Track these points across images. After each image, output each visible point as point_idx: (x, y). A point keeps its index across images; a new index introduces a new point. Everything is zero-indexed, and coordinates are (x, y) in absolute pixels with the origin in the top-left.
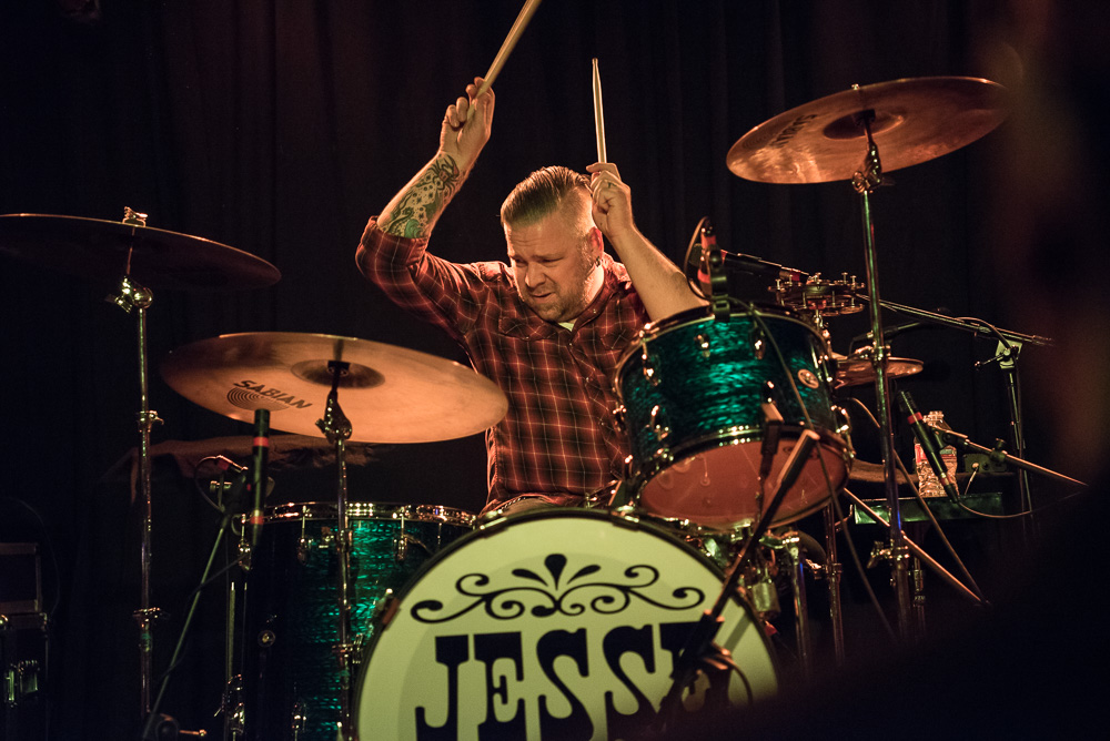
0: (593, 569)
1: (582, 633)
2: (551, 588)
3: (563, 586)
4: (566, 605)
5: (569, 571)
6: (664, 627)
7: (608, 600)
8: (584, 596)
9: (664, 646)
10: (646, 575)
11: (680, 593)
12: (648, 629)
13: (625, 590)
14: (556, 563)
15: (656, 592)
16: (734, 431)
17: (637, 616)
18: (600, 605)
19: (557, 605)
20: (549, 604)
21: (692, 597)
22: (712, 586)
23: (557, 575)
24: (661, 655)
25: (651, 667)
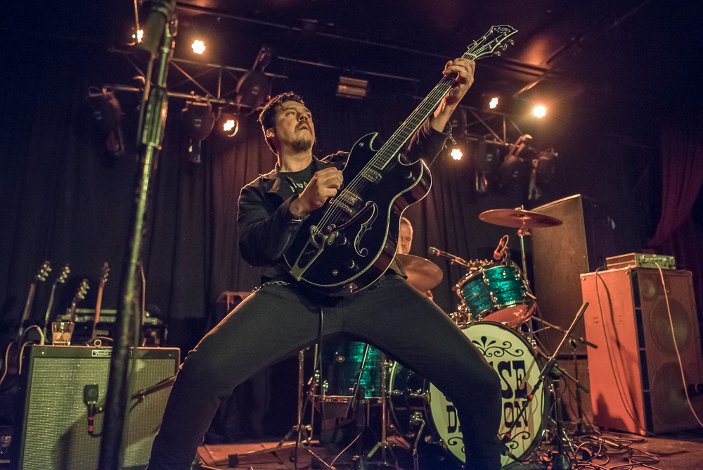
0: (493, 342)
2: (483, 348)
3: (486, 347)
4: (487, 354)
5: (487, 342)
6: (514, 362)
7: (498, 352)
8: (492, 351)
9: (514, 368)
10: (508, 345)
11: (517, 351)
12: (509, 362)
13: (503, 349)
14: (484, 339)
15: (512, 351)
16: (511, 303)
17: (507, 358)
18: (496, 353)
21: (520, 353)
22: (525, 349)
23: (484, 343)
24: (513, 371)
25: (510, 375)
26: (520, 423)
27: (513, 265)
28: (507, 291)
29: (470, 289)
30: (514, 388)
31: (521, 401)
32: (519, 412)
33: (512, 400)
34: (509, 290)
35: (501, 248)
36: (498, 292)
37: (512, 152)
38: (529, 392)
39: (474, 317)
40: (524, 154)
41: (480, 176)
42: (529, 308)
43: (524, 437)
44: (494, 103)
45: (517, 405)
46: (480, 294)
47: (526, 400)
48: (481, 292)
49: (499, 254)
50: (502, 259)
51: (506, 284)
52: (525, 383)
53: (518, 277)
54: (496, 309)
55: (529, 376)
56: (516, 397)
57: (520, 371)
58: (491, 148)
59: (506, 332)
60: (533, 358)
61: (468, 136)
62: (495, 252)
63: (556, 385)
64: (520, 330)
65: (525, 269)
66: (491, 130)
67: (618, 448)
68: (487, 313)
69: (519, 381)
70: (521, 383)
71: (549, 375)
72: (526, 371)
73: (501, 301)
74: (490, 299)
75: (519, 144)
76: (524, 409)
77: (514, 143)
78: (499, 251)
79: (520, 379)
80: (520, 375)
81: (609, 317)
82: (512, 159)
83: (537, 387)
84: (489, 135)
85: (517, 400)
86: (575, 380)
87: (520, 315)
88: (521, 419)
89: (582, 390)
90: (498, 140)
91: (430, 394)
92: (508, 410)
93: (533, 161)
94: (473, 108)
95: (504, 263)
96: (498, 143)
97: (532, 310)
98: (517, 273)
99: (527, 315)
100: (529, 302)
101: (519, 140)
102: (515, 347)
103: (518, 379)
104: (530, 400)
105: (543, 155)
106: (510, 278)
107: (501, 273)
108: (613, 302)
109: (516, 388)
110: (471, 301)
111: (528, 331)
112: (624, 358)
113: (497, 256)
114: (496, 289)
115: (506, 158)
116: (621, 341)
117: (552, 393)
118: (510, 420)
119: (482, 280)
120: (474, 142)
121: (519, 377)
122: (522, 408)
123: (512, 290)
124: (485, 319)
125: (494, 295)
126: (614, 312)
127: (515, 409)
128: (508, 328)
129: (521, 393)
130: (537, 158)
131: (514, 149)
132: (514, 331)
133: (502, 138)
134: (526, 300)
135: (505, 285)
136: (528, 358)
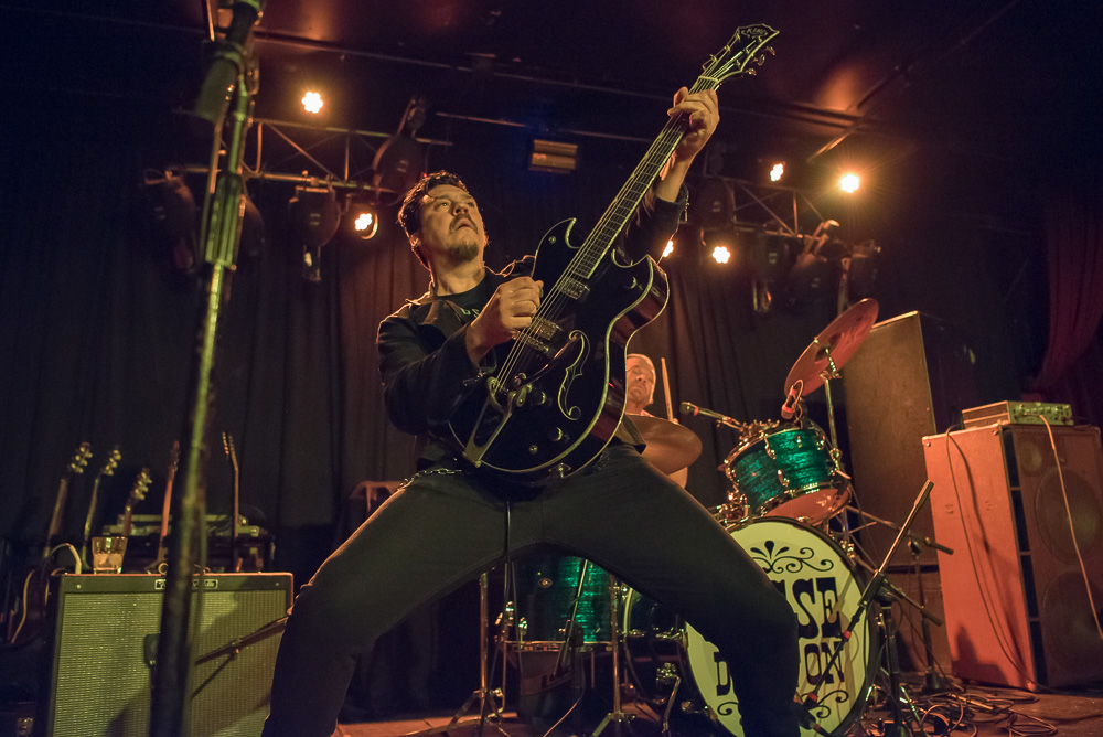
0: (785, 549)
1: (783, 582)
2: (768, 559)
3: (774, 558)
4: (775, 568)
5: (776, 549)
6: (818, 580)
7: (793, 565)
8: (783, 563)
9: (819, 590)
10: (809, 553)
11: (823, 563)
12: (811, 580)
13: (801, 560)
14: (770, 545)
15: (815, 562)
16: (811, 486)
17: (807, 574)
18: (790, 568)
19: (772, 567)
20: (768, 567)
21: (828, 565)
22: (836, 559)
23: (770, 551)
24: (818, 595)
25: (813, 601)
26: (832, 676)
27: (813, 427)
28: (804, 468)
29: (745, 467)
30: (820, 622)
31: (831, 641)
32: (829, 659)
33: (817, 641)
34: (808, 467)
35: (792, 400)
36: (790, 471)
37: (808, 248)
38: (844, 627)
39: (754, 511)
40: (828, 250)
41: (759, 287)
42: (840, 493)
43: (838, 700)
44: (777, 172)
45: (825, 648)
46: (763, 473)
47: (839, 640)
48: (763, 470)
49: (789, 410)
50: (794, 418)
51: (802, 457)
52: (838, 613)
53: (820, 446)
54: (788, 498)
55: (843, 602)
56: (824, 635)
57: (829, 594)
58: (775, 243)
59: (805, 532)
60: (849, 572)
61: (738, 225)
62: (784, 406)
63: (887, 615)
64: (828, 529)
65: (833, 431)
66: (774, 215)
67: (991, 712)
68: (775, 504)
69: (828, 610)
70: (831, 612)
71: (875, 599)
72: (839, 593)
73: (795, 484)
74: (778, 482)
75: (820, 235)
76: (837, 654)
77: (811, 234)
78: (789, 405)
79: (829, 607)
80: (830, 601)
81: (971, 503)
82: (808, 259)
83: (856, 619)
84: (772, 222)
85: (825, 640)
86: (918, 605)
87: (828, 505)
88: (833, 671)
89: (931, 622)
90: (785, 231)
91: (686, 635)
92: (811, 656)
93: (843, 260)
94: (745, 182)
95: (798, 424)
96: (786, 234)
97: (845, 495)
98: (819, 439)
99: (839, 505)
100: (839, 484)
101: (819, 229)
102: (819, 556)
103: (825, 607)
104: (845, 639)
105: (857, 252)
106: (809, 446)
107: (795, 440)
108: (975, 480)
109: (823, 622)
110: (748, 485)
111: (840, 530)
112: (997, 568)
113: (786, 413)
114: (788, 466)
115: (799, 257)
116: (991, 541)
117: (880, 627)
118: (815, 673)
119: (764, 451)
120: (747, 234)
121: (827, 604)
122: (833, 652)
123: (812, 466)
124: (773, 513)
125: (784, 475)
126: (978, 497)
127: (823, 655)
128: (808, 526)
129: (832, 628)
130: (849, 256)
131: (811, 244)
132: (817, 531)
133: (793, 227)
134: (835, 481)
135: (801, 459)
136: (841, 574)
